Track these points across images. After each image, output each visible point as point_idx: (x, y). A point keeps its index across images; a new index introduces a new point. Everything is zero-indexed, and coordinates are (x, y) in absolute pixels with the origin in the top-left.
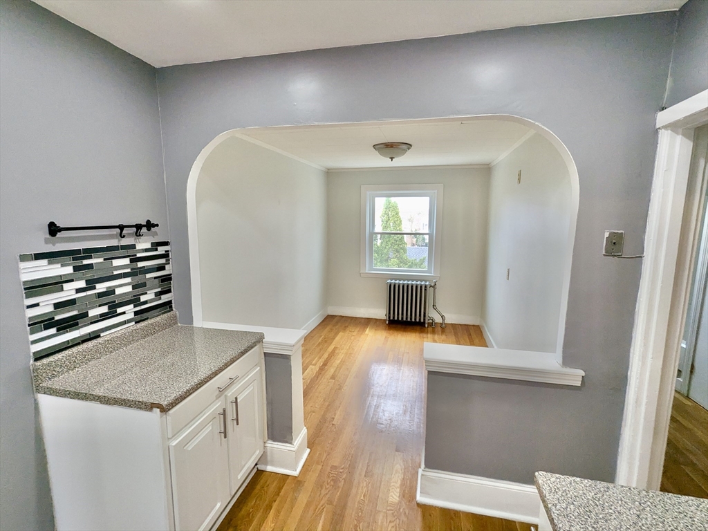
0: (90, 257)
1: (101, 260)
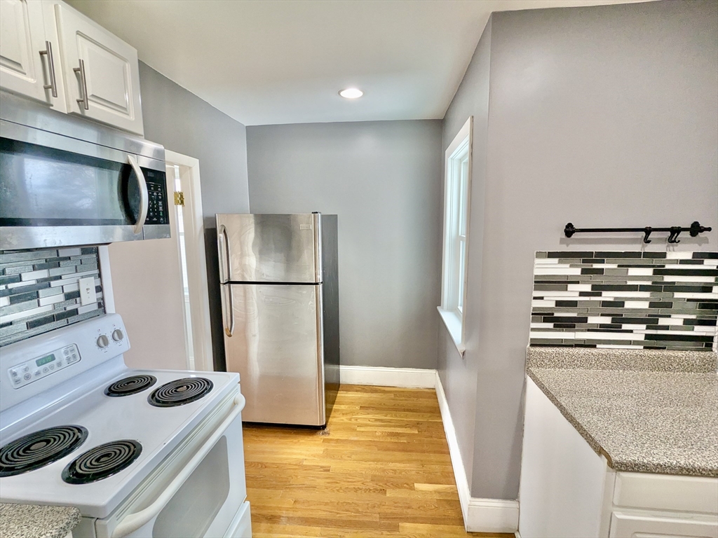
0: (603, 262)
1: (615, 266)
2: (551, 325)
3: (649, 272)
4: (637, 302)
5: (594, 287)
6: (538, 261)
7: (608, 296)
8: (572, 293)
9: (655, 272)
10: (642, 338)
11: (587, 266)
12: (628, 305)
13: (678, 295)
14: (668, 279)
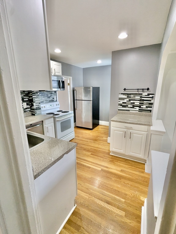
0: (131, 95)
1: (133, 96)
2: (122, 107)
3: (139, 97)
4: (137, 103)
5: (129, 100)
6: (119, 95)
7: (132, 101)
8: (125, 101)
9: (140, 97)
10: (138, 110)
11: (128, 96)
12: (135, 103)
13: (145, 102)
14: (143, 99)
